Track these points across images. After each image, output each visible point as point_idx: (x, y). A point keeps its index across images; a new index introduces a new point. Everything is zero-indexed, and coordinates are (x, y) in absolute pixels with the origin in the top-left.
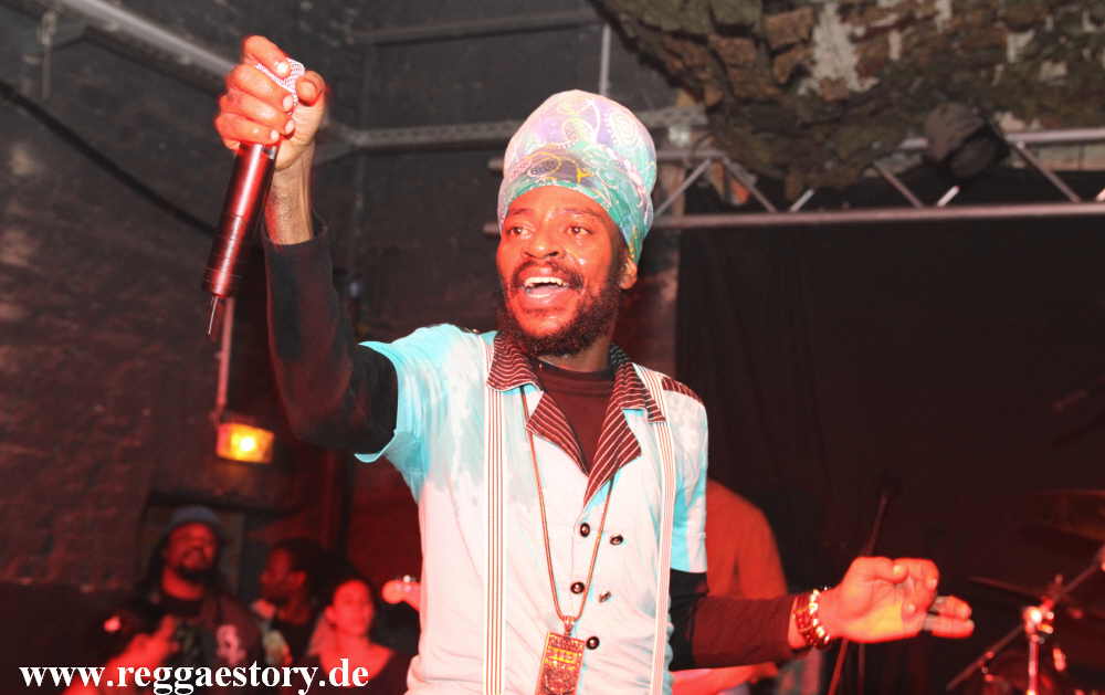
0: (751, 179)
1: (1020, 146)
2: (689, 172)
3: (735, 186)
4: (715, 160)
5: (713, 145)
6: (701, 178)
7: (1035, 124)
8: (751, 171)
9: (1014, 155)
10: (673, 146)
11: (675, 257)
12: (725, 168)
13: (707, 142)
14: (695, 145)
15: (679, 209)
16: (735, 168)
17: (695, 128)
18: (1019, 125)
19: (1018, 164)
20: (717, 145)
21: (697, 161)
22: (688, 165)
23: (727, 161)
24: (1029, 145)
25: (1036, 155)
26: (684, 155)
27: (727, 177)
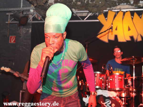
0: (41, 16)
1: (75, 13)
2: (33, 15)
3: (39, 17)
4: (36, 14)
5: (36, 12)
6: (34, 16)
7: (77, 10)
8: (41, 15)
9: (74, 14)
10: (31, 12)
11: (31, 26)
12: (38, 15)
13: (35, 11)
14: (34, 12)
15: (32, 20)
16: (39, 15)
17: (34, 10)
18: (75, 10)
19: (75, 15)
20: (37, 12)
21: (34, 14)
22: (33, 14)
23: (38, 14)
24: (76, 13)
25: (77, 14)
26: (32, 13)
27: (38, 16)
